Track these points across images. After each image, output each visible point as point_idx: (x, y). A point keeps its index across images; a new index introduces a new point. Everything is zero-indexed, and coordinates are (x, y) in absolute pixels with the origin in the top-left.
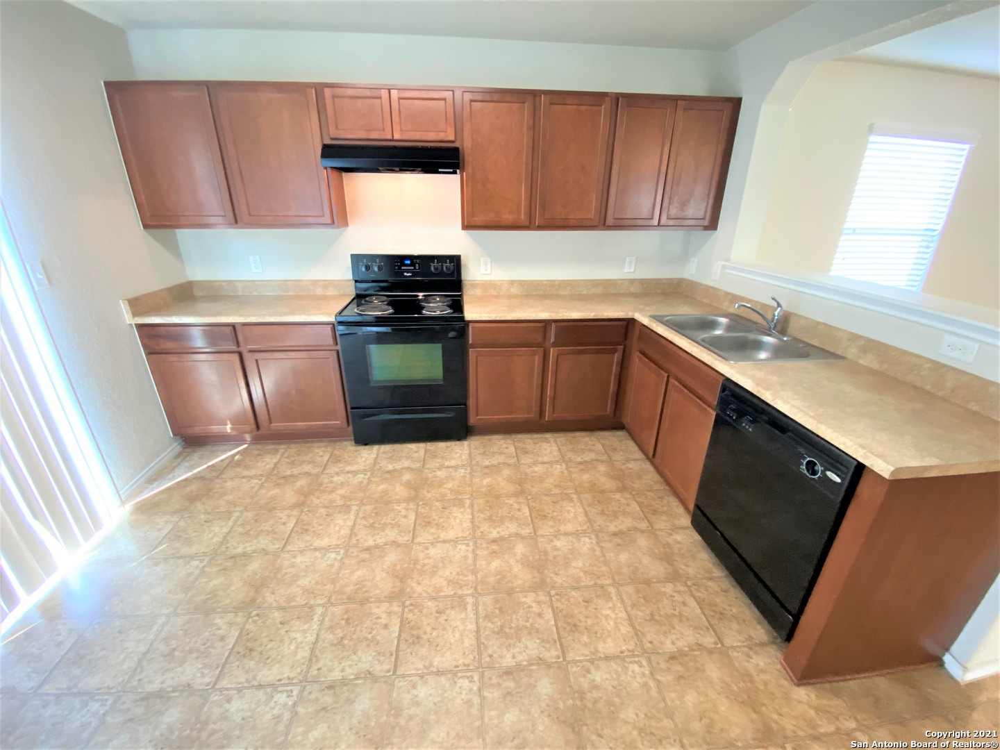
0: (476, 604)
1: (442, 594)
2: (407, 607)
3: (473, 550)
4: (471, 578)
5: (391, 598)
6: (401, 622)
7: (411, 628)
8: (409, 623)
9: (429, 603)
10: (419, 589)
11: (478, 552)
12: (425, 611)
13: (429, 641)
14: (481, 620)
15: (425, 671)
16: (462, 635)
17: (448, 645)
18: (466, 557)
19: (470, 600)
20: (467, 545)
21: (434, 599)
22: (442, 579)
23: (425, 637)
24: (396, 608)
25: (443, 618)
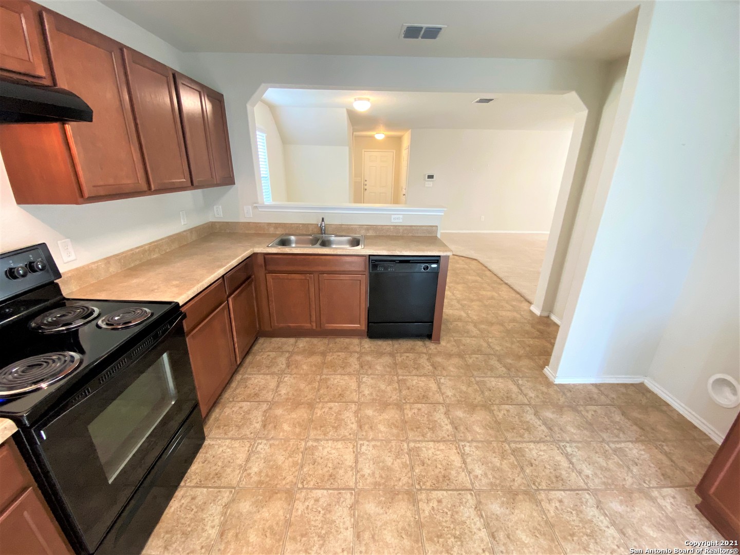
0: (415, 441)
1: (408, 462)
2: (421, 487)
3: (368, 441)
4: (393, 443)
5: (414, 501)
6: (434, 490)
7: (438, 482)
8: (434, 484)
9: (417, 471)
10: (405, 480)
11: (370, 438)
12: (424, 474)
13: (446, 470)
14: (426, 439)
15: (465, 471)
16: (438, 450)
17: (446, 458)
18: (374, 447)
19: (412, 445)
20: (362, 445)
21: (412, 468)
22: (395, 462)
23: (443, 472)
24: (423, 496)
25: (428, 461)
